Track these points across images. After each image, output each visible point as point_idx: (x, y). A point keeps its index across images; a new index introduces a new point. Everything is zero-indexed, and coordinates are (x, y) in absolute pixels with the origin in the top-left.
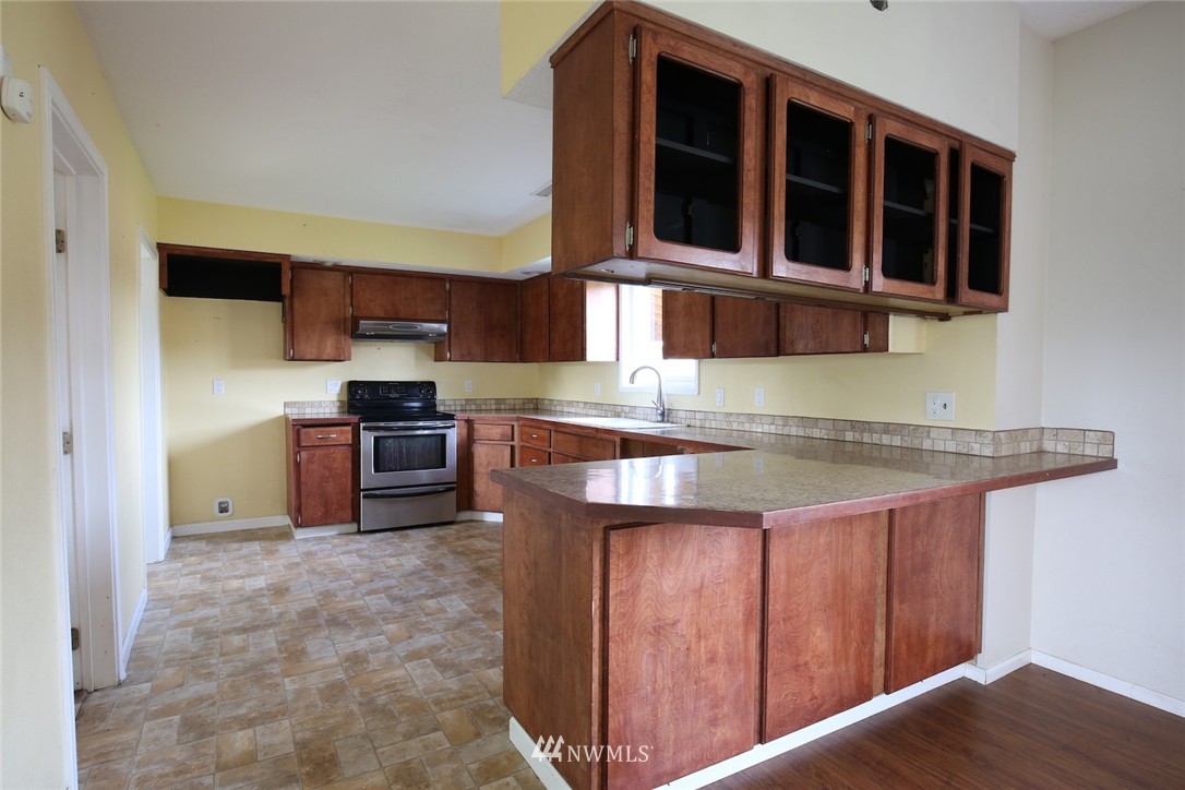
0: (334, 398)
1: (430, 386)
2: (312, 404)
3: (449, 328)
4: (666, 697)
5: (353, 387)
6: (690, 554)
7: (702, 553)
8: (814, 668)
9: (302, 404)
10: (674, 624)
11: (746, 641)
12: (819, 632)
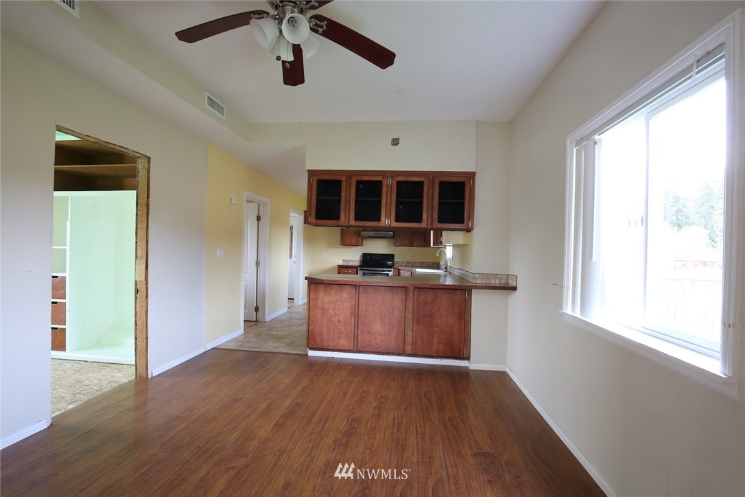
0: (358, 259)
1: (392, 256)
2: (351, 261)
3: (394, 233)
4: (325, 327)
5: (364, 255)
6: (333, 292)
7: (336, 293)
8: (376, 335)
9: (348, 261)
10: (328, 309)
11: (351, 319)
12: (378, 325)
